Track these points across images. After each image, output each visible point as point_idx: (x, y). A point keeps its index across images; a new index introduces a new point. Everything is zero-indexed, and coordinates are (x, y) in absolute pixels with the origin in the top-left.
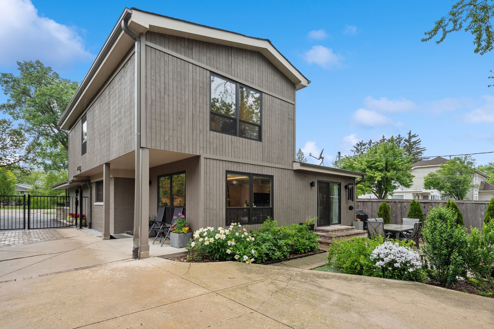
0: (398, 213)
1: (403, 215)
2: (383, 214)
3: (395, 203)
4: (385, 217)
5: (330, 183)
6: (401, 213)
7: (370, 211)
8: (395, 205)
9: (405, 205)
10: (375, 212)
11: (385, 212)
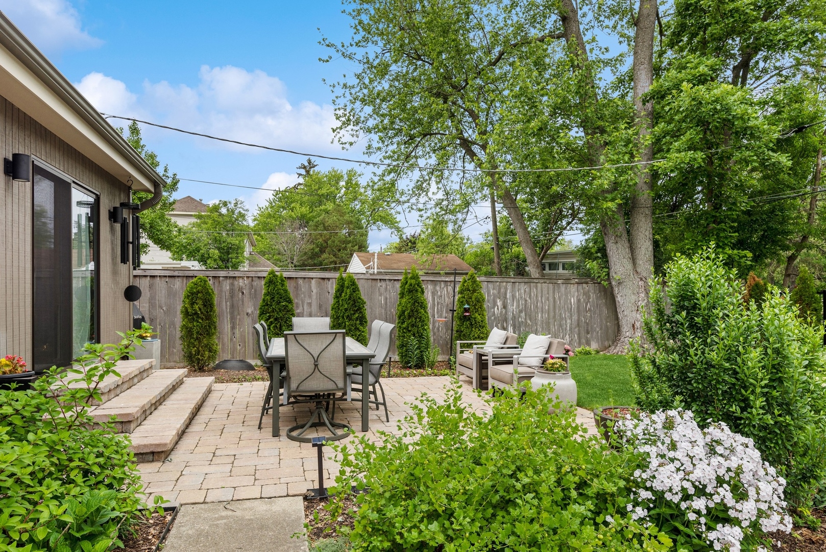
0: (224, 307)
1: (236, 313)
2: (202, 313)
3: (216, 281)
4: (207, 319)
5: (73, 185)
6: (232, 306)
7: (148, 305)
8: (217, 284)
9: (241, 284)
10: (162, 308)
11: (205, 306)
